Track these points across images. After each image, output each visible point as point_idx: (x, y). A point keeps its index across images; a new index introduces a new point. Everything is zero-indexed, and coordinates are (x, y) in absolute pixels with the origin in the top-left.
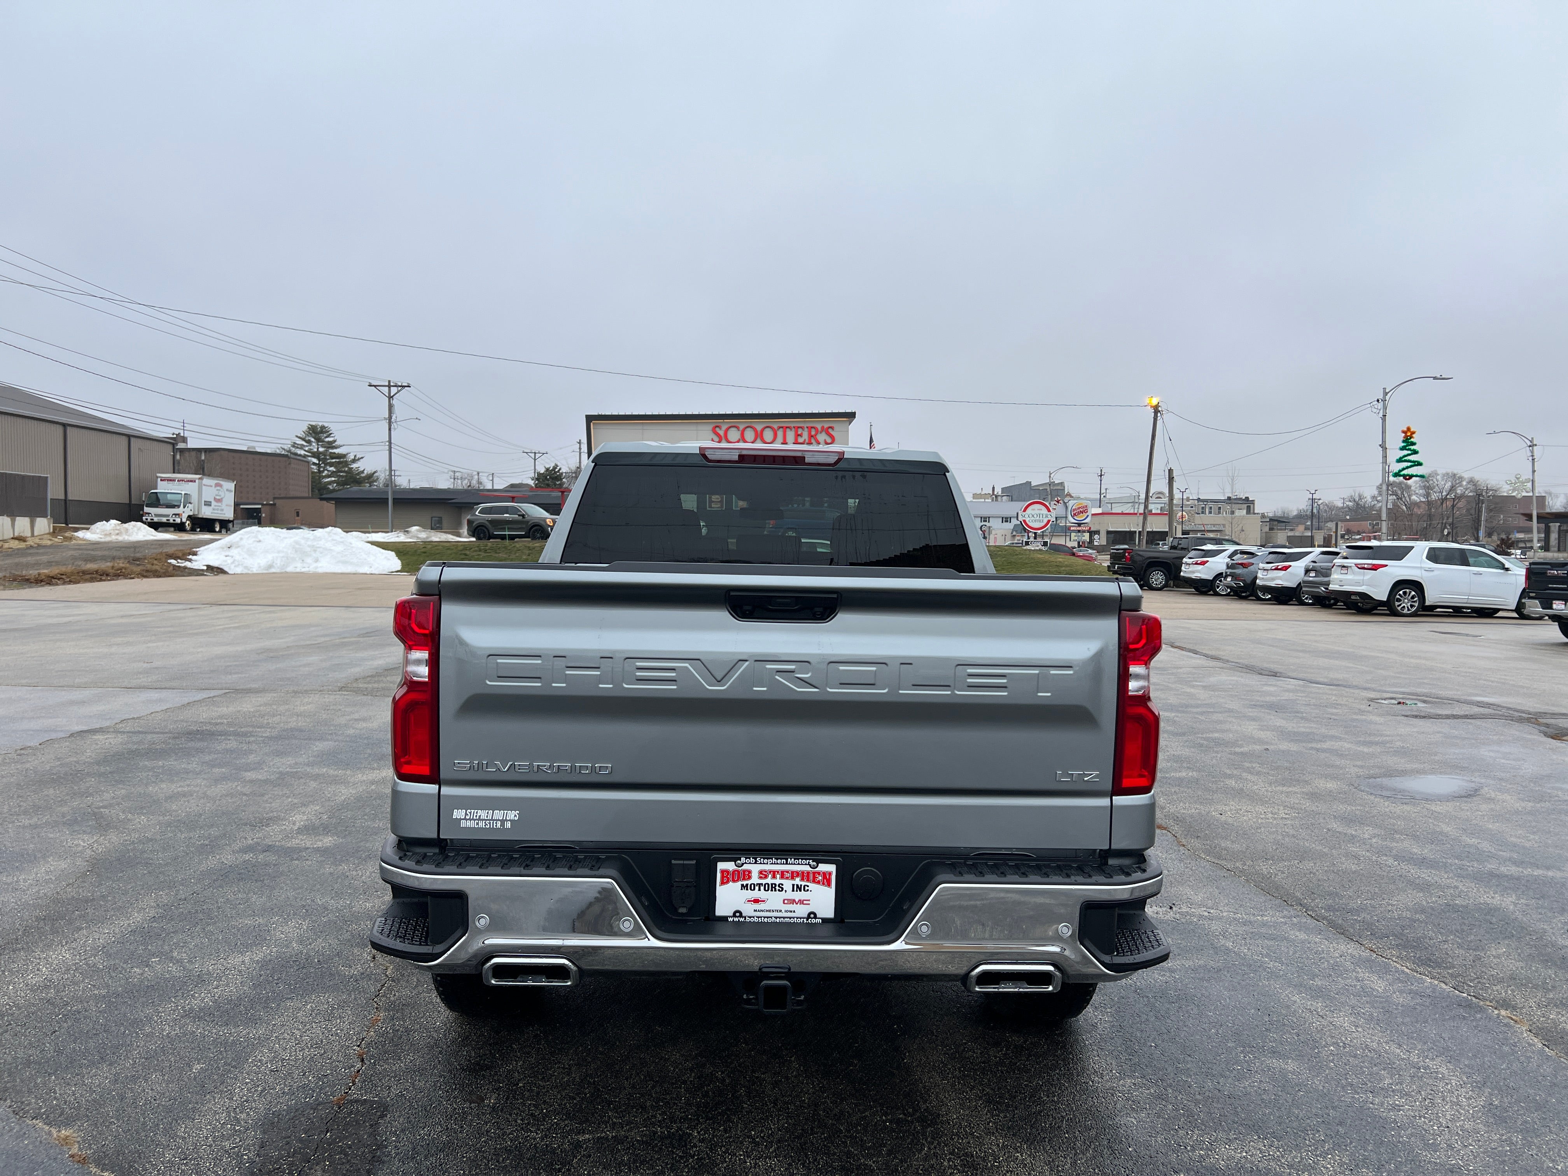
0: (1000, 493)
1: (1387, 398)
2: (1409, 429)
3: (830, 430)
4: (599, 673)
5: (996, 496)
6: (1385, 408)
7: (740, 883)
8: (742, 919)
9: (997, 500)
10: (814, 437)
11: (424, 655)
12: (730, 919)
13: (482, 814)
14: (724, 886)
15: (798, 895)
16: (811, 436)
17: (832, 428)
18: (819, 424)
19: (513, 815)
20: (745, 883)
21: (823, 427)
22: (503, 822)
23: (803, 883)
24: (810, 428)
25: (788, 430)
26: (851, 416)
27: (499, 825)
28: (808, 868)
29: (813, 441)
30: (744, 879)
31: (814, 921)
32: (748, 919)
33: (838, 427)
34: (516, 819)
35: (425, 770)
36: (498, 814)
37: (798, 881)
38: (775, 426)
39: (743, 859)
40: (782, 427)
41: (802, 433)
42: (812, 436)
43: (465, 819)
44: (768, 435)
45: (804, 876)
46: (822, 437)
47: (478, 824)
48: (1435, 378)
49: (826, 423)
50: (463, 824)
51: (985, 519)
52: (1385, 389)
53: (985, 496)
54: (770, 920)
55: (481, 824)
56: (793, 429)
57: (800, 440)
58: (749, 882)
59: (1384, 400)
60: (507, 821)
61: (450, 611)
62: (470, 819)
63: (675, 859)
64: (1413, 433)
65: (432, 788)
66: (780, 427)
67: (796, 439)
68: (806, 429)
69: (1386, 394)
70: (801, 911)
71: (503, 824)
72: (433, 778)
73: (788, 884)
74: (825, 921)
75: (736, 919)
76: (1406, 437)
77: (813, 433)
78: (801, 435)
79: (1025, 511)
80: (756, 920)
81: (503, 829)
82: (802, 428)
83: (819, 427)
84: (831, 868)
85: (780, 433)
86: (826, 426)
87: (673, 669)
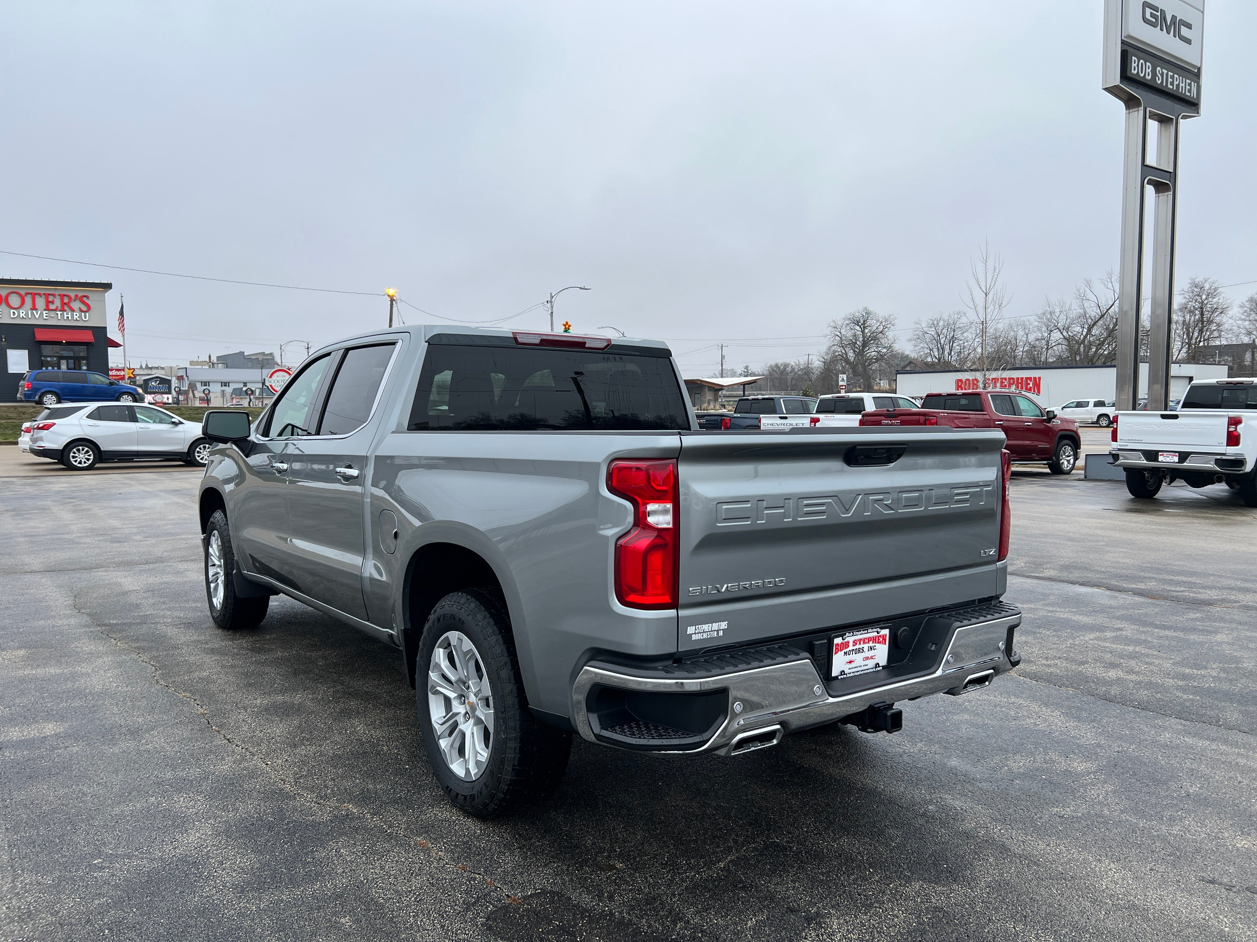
0: (215, 361)
1: (553, 300)
2: (567, 323)
3: (85, 299)
4: (783, 511)
5: (213, 364)
6: (552, 307)
7: (844, 651)
8: (845, 676)
9: (213, 367)
10: (68, 304)
11: (669, 506)
12: (839, 677)
13: (706, 627)
14: (837, 655)
15: (872, 653)
16: (63, 304)
17: (87, 297)
18: (72, 292)
19: (724, 625)
20: (845, 651)
21: (77, 296)
22: (718, 631)
23: (873, 645)
24: (62, 296)
25: (37, 296)
26: (108, 286)
27: (715, 634)
28: (875, 634)
29: (66, 308)
30: (846, 648)
31: (878, 669)
32: (848, 675)
33: (93, 298)
34: (726, 627)
35: (667, 599)
36: (715, 626)
37: (871, 644)
38: (23, 292)
39: (847, 634)
40: (31, 294)
41: (53, 301)
42: (65, 304)
43: (695, 633)
44: (14, 300)
45: (874, 640)
46: (76, 305)
47: (703, 636)
48: (581, 288)
49: (81, 292)
50: (694, 637)
51: (205, 383)
52: (551, 293)
53: (203, 363)
54: (858, 673)
55: (705, 636)
56: (43, 296)
57: (52, 307)
58: (848, 650)
59: (551, 302)
60: (720, 630)
61: (685, 471)
62: (698, 633)
63: (816, 641)
64: (570, 326)
65: (672, 613)
66: (27, 294)
67: (47, 306)
68: (58, 297)
69: (552, 297)
70: (871, 664)
71: (718, 634)
72: (674, 604)
73: (866, 646)
74: (884, 667)
75: (842, 677)
76: (565, 328)
77: (66, 300)
78: (53, 302)
79: (271, 377)
80: (852, 675)
81: (719, 637)
82: (54, 295)
83: (73, 295)
84: (886, 632)
85: (28, 300)
86: (80, 295)
87: (823, 504)
